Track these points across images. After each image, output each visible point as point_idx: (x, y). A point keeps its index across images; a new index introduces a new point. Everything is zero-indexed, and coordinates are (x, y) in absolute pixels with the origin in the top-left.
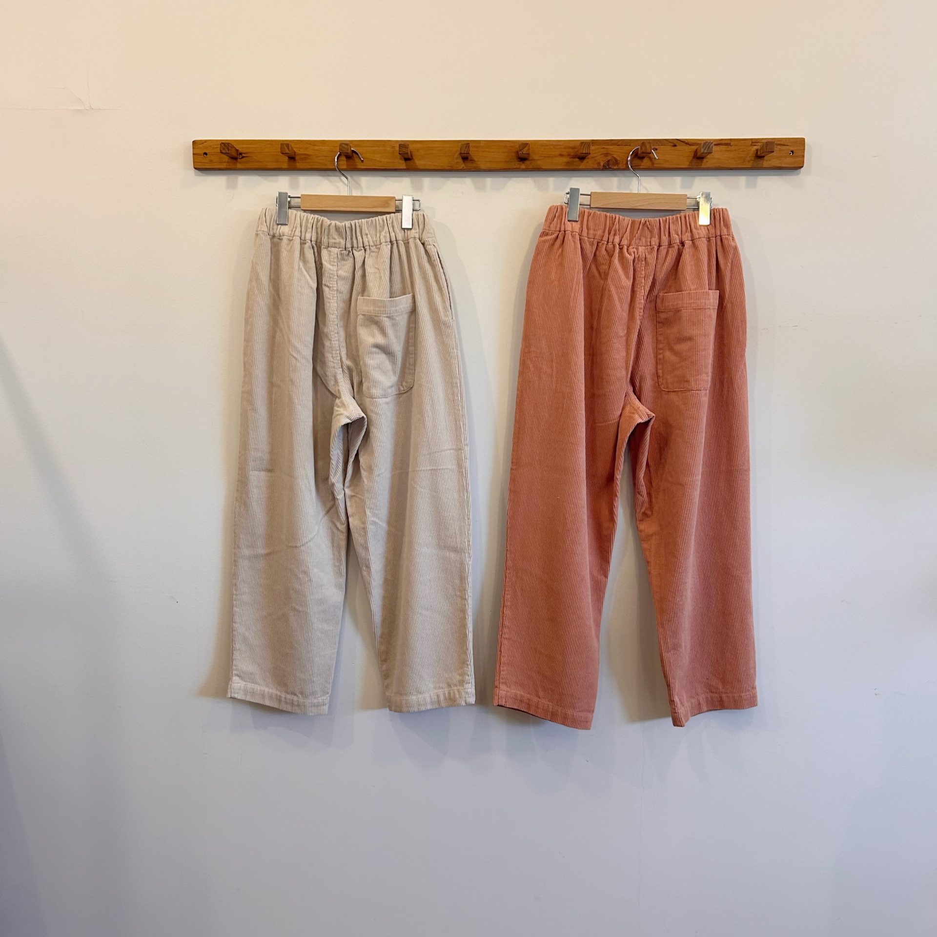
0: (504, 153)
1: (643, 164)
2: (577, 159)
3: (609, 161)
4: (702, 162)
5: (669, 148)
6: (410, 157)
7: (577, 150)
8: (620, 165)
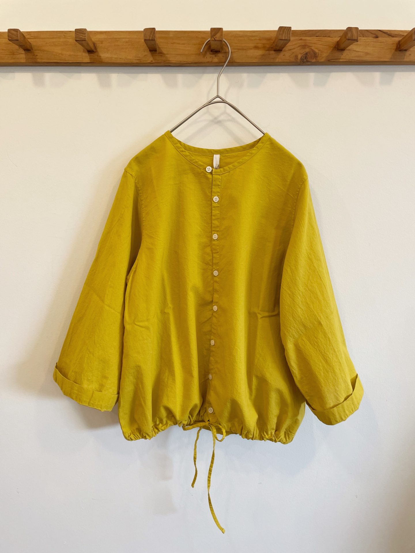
0: (195, 45)
1: (342, 57)
2: (273, 52)
3: (307, 54)
4: (405, 55)
5: (370, 39)
6: (93, 48)
7: (272, 42)
8: (318, 58)
